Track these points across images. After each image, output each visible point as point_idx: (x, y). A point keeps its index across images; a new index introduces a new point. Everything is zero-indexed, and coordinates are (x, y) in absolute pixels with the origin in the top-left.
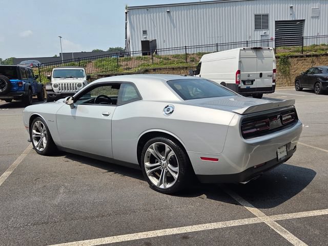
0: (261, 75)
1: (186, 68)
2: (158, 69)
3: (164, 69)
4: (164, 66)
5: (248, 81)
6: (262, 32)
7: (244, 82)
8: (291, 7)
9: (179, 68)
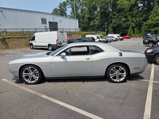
0: (64, 41)
1: (24, 38)
2: (10, 38)
3: (14, 38)
4: (13, 37)
5: (60, 43)
6: (45, 25)
7: (59, 44)
8: (53, 17)
9: (21, 37)
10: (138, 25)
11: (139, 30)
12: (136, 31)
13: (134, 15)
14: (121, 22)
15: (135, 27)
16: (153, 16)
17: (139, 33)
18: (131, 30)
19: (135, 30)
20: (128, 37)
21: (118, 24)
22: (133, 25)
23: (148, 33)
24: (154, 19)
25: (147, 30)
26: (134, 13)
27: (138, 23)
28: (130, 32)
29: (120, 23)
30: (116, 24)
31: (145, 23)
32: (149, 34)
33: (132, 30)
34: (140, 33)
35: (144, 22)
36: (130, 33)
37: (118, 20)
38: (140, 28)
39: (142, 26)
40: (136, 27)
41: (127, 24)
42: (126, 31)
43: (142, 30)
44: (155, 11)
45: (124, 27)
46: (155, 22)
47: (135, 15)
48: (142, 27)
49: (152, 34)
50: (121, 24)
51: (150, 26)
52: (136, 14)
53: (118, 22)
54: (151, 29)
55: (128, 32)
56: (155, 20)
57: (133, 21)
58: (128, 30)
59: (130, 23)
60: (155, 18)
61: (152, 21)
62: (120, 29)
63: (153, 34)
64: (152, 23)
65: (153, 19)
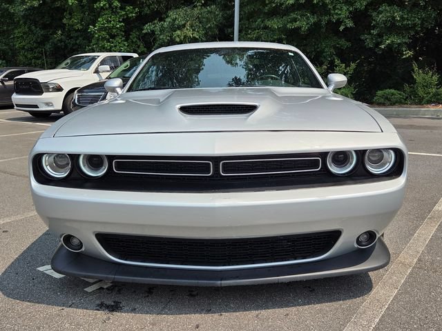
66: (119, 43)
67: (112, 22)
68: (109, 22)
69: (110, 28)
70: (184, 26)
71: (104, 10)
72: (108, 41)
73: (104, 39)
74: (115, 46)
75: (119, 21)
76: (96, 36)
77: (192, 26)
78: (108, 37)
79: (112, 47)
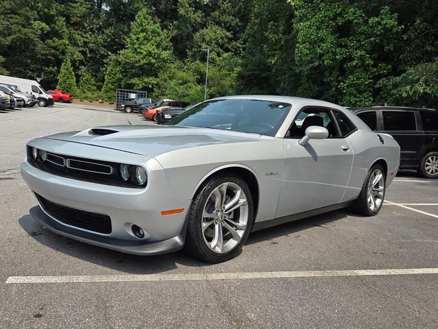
10: (91, 58)
11: (96, 77)
12: (87, 80)
13: (73, 20)
14: (32, 36)
15: (82, 63)
16: (138, 39)
17: (94, 85)
18: (71, 73)
19: (80, 72)
20: (62, 95)
21: (20, 38)
22: (76, 56)
23: (130, 92)
24: (139, 48)
25: (120, 80)
26: (76, 11)
27: (91, 51)
28: (68, 78)
29: (25, 34)
30: (9, 38)
31: (113, 57)
32: (133, 96)
33: (73, 73)
34: (99, 88)
35: (110, 53)
36: (65, 82)
37: (17, 23)
38: (97, 71)
39: (103, 64)
40: (84, 65)
41: (55, 48)
42: (51, 72)
43: (106, 77)
44: (141, 25)
45: (42, 55)
46: (145, 61)
47: (79, 19)
48: (103, 66)
49: (142, 96)
50: (32, 40)
51: (129, 70)
52: (81, 17)
53: (20, 30)
54: (133, 81)
55: (60, 78)
56: (141, 53)
57: (75, 41)
58: (58, 71)
59: (65, 45)
60: (142, 47)
61: (133, 53)
62: (29, 61)
63: (145, 97)
64: (137, 62)
65: (139, 50)
66: (365, 98)
67: (362, 79)
68: (358, 78)
69: (359, 85)
70: (418, 80)
71: (357, 68)
72: (355, 96)
73: (351, 94)
74: (360, 101)
75: (369, 79)
76: (345, 91)
77: (426, 82)
78: (355, 92)
79: (357, 101)
